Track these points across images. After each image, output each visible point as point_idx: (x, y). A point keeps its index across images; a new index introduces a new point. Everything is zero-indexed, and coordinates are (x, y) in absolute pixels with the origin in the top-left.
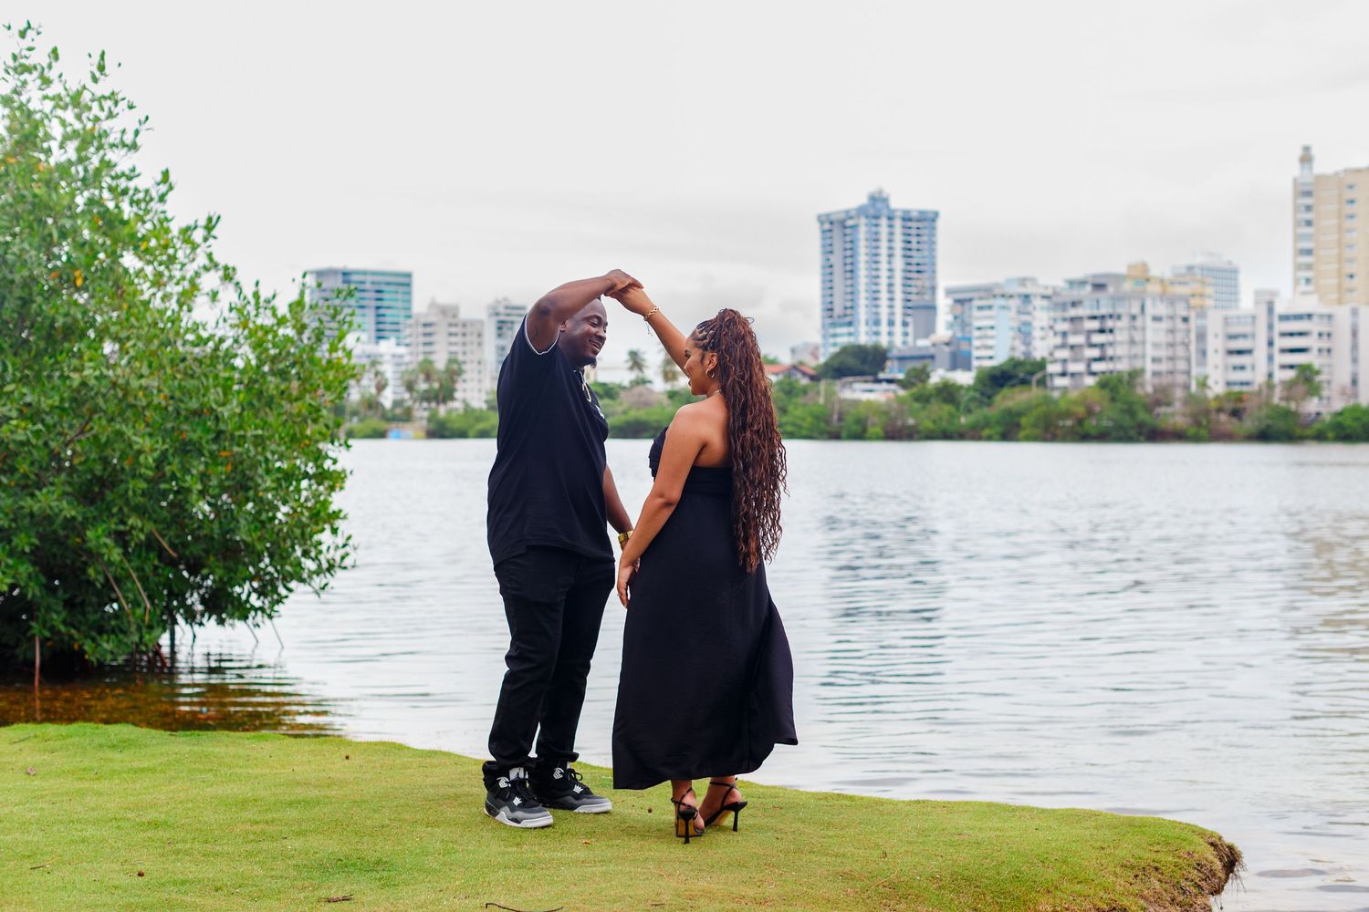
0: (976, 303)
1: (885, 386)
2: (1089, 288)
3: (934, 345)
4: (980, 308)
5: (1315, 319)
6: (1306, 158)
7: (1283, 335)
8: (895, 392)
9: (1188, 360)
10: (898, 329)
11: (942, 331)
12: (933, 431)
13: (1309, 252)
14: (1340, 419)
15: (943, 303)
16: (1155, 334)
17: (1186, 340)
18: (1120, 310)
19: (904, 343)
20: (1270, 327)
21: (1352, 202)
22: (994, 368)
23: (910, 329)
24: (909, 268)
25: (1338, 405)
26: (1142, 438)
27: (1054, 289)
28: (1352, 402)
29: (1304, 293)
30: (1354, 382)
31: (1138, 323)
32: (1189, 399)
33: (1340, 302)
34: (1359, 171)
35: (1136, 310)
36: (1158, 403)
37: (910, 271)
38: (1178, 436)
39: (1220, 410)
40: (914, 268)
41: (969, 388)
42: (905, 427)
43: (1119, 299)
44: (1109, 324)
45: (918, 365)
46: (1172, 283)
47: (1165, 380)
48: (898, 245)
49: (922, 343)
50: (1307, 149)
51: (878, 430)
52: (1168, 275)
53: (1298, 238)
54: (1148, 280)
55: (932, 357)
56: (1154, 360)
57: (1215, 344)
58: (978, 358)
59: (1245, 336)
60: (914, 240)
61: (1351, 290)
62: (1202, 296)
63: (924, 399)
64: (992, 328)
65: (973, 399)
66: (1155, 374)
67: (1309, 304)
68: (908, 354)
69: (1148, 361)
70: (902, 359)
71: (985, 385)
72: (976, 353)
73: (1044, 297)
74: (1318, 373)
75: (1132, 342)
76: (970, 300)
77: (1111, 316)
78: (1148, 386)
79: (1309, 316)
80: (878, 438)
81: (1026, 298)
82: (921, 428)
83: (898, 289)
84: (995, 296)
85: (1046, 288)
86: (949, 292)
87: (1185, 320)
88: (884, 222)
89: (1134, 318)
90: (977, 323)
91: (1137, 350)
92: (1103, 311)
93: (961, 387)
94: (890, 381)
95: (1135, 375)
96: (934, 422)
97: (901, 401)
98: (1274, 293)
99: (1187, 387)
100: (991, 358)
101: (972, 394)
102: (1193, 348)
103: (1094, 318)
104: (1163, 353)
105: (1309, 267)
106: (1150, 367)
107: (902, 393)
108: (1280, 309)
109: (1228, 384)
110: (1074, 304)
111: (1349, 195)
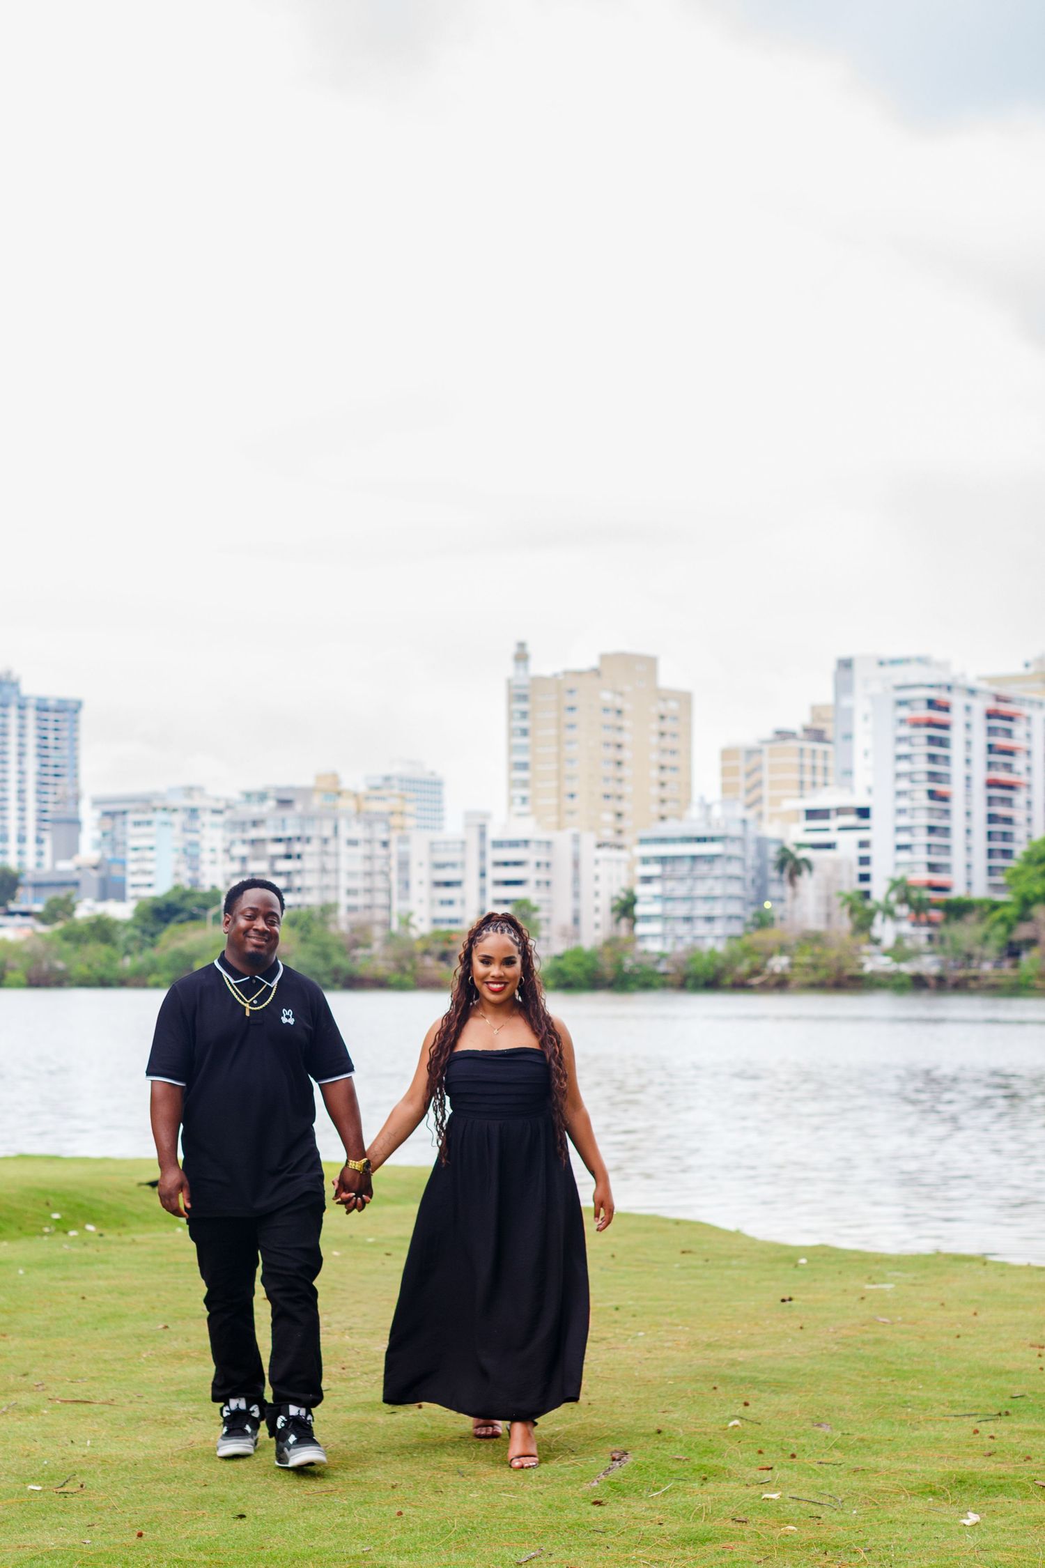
0: (132, 817)
1: (18, 920)
2: (271, 803)
3: (79, 869)
4: (137, 824)
5: (533, 846)
6: (521, 657)
7: (497, 864)
8: (32, 927)
9: (389, 892)
10: (31, 846)
11: (88, 851)
12: (88, 978)
13: (524, 766)
14: (560, 964)
15: (89, 815)
16: (349, 861)
17: (386, 869)
18: (309, 832)
19: (39, 865)
20: (482, 854)
21: (572, 709)
22: (155, 899)
23: (47, 847)
24: (45, 770)
25: (559, 948)
26: (338, 985)
27: (227, 800)
28: (574, 944)
29: (520, 815)
30: (576, 920)
31: (331, 847)
32: (390, 939)
33: (560, 826)
34: (579, 674)
35: (327, 832)
36: (356, 944)
37: (46, 775)
38: (380, 984)
39: (426, 952)
40: (51, 771)
41: (127, 925)
42: (53, 970)
43: (306, 818)
44: (297, 848)
45: (61, 894)
46: (367, 798)
47: (362, 916)
48: (31, 741)
49: (65, 865)
50: (522, 645)
51: (19, 976)
52: (362, 788)
53: (512, 749)
54: (339, 794)
55: (76, 884)
56: (351, 892)
57: (420, 874)
58: (134, 886)
59: (453, 865)
60: (51, 735)
61: (572, 813)
62: (402, 813)
63: (75, 937)
64: (151, 848)
65: (133, 938)
66: (352, 909)
67: (525, 828)
68: (45, 879)
69: (342, 892)
70: (38, 886)
71: (146, 920)
72: (131, 880)
73: (217, 812)
74: (536, 910)
75: (324, 870)
76: (124, 813)
77: (299, 839)
78: (343, 922)
79: (526, 843)
80: (19, 985)
81: (193, 812)
82: (73, 973)
83: (31, 796)
84: (154, 810)
85: (218, 800)
86: (96, 802)
87: (385, 844)
88: (13, 711)
89: (325, 841)
90: (132, 843)
91: (328, 880)
92: (289, 832)
93: (116, 923)
94: (25, 914)
95: (328, 910)
96: (90, 966)
97: (49, 942)
98: (487, 816)
99: (387, 924)
100: (150, 885)
101: (131, 931)
102: (394, 876)
103: (279, 840)
104: (359, 883)
105: (525, 784)
106: (344, 900)
107: (42, 929)
108: (493, 834)
109: (435, 921)
110: (255, 824)
111: (569, 701)
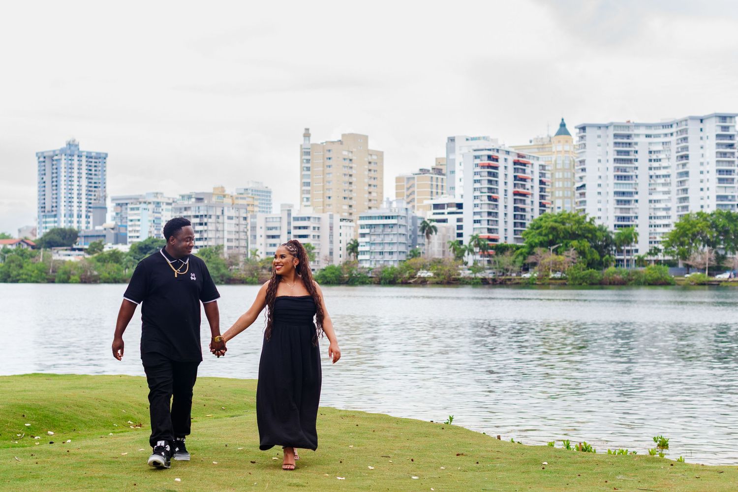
0: (129, 206)
1: (77, 252)
2: (193, 200)
3: (105, 229)
4: (132, 209)
5: (312, 219)
6: (307, 135)
7: (296, 228)
8: (84, 256)
9: (247, 240)
10: (83, 219)
11: (110, 222)
12: (109, 279)
13: (308, 184)
14: (324, 273)
15: (110, 205)
16: (229, 226)
17: (245, 230)
18: (210, 213)
19: (87, 228)
20: (289, 223)
21: (330, 159)
22: (140, 243)
23: (91, 220)
24: (90, 185)
25: (324, 266)
26: (223, 283)
27: (173, 198)
28: (330, 264)
29: (305, 206)
30: (331, 253)
31: (220, 220)
32: (247, 261)
33: (324, 212)
34: (333, 142)
35: (219, 213)
36: (232, 264)
37: (91, 187)
38: (242, 282)
39: (264, 268)
40: (93, 185)
41: (127, 255)
42: (92, 276)
43: (209, 207)
44: (205, 220)
45: (97, 240)
46: (237, 198)
47: (235, 251)
48: (84, 171)
49: (98, 228)
50: (307, 130)
51: (77, 278)
52: (235, 194)
53: (302, 176)
54: (224, 196)
55: (104, 236)
56: (228, 240)
57: (261, 232)
58: (130, 237)
59: (276, 228)
60: (93, 169)
61: (329, 205)
62: (253, 205)
63: (102, 260)
64: (139, 220)
65: (130, 261)
66: (229, 248)
67: (308, 212)
68: (90, 234)
69: (226, 240)
70: (86, 237)
71: (135, 253)
72: (129, 234)
73: (168, 204)
74: (313, 248)
75: (217, 230)
76: (127, 204)
77: (206, 216)
78: (226, 254)
79: (309, 218)
80: (76, 282)
81: (158, 204)
82: (101, 277)
83: (84, 196)
84: (140, 203)
85: (169, 198)
86: (113, 199)
87: (245, 219)
88: (76, 158)
89: (218, 217)
90: (130, 218)
91: (219, 235)
92: (201, 213)
93: (122, 253)
94: (80, 250)
95: (219, 248)
96: (109, 274)
97: (90, 262)
98: (291, 206)
99: (246, 255)
100: (138, 237)
101: (129, 257)
102: (249, 233)
103: (197, 217)
104: (233, 236)
105: (308, 192)
106: (226, 244)
107: (87, 256)
108: (294, 214)
109: (267, 253)
110: (186, 209)
111: (328, 155)
